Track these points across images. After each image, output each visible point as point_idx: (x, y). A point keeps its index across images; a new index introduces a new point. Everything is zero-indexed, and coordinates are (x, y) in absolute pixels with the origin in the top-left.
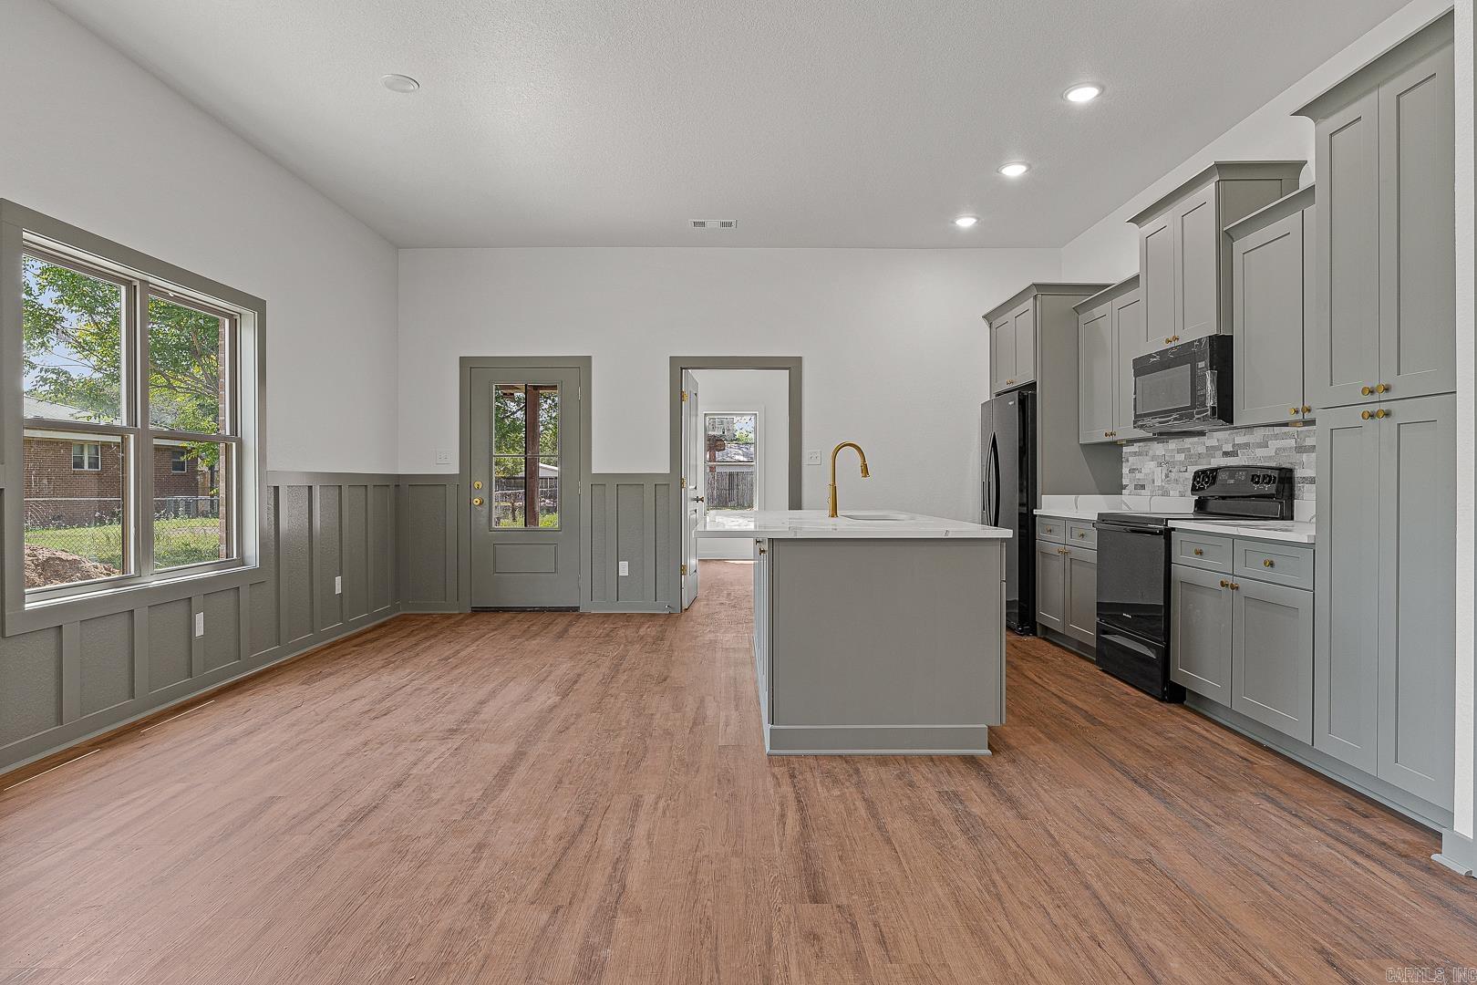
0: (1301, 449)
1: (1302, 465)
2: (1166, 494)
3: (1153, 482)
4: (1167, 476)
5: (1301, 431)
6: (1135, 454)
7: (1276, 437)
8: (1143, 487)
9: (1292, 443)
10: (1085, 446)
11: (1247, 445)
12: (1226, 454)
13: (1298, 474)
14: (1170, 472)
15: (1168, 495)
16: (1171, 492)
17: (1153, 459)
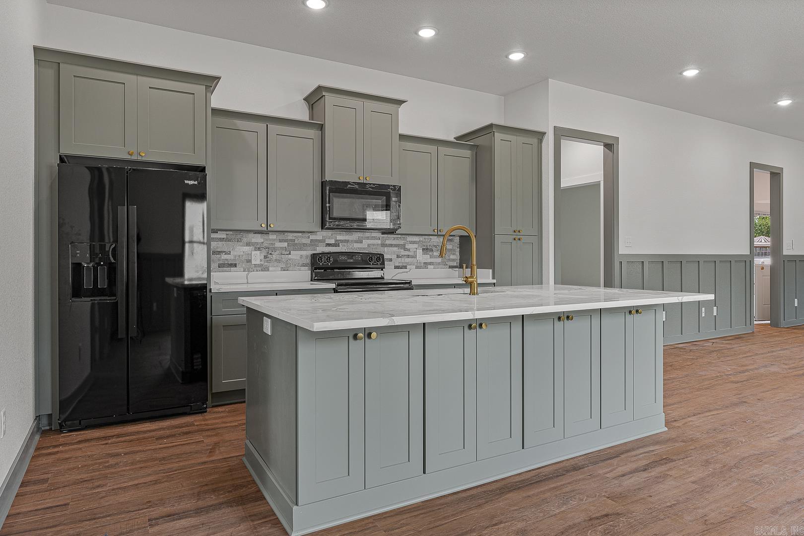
0: (383, 245)
2: (266, 269)
3: (249, 261)
4: (265, 257)
6: (221, 240)
7: (368, 238)
8: (235, 265)
9: (379, 242)
11: (347, 241)
12: (329, 245)
13: (385, 257)
14: (271, 254)
15: (268, 270)
16: (271, 269)
17: (248, 244)
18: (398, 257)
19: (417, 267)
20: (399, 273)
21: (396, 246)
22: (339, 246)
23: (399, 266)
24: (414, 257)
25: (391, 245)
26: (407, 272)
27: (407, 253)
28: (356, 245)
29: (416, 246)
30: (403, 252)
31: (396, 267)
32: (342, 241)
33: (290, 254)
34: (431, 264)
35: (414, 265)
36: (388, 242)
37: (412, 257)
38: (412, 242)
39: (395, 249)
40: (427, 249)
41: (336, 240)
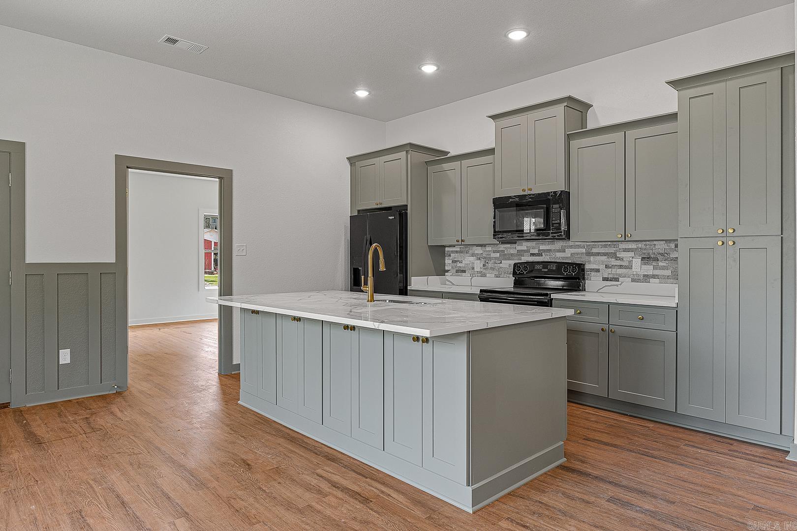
0: (589, 254)
1: (589, 262)
2: (484, 275)
3: (473, 268)
4: (484, 265)
5: (590, 245)
6: (457, 252)
7: (571, 247)
8: (464, 271)
9: (584, 251)
10: (431, 247)
11: (549, 251)
12: (533, 255)
13: (587, 267)
14: (487, 263)
15: (485, 276)
16: (488, 275)
17: (473, 255)
18: (607, 267)
19: (633, 280)
20: (606, 286)
21: (605, 254)
22: (542, 256)
23: (608, 278)
24: (630, 267)
25: (598, 254)
26: (617, 286)
27: (619, 263)
28: (559, 255)
29: (632, 254)
30: (613, 262)
31: (605, 279)
32: (544, 251)
33: (501, 263)
34: (654, 276)
35: (629, 277)
36: (594, 250)
37: (626, 267)
38: (625, 250)
39: (604, 258)
40: (648, 258)
41: (539, 250)
